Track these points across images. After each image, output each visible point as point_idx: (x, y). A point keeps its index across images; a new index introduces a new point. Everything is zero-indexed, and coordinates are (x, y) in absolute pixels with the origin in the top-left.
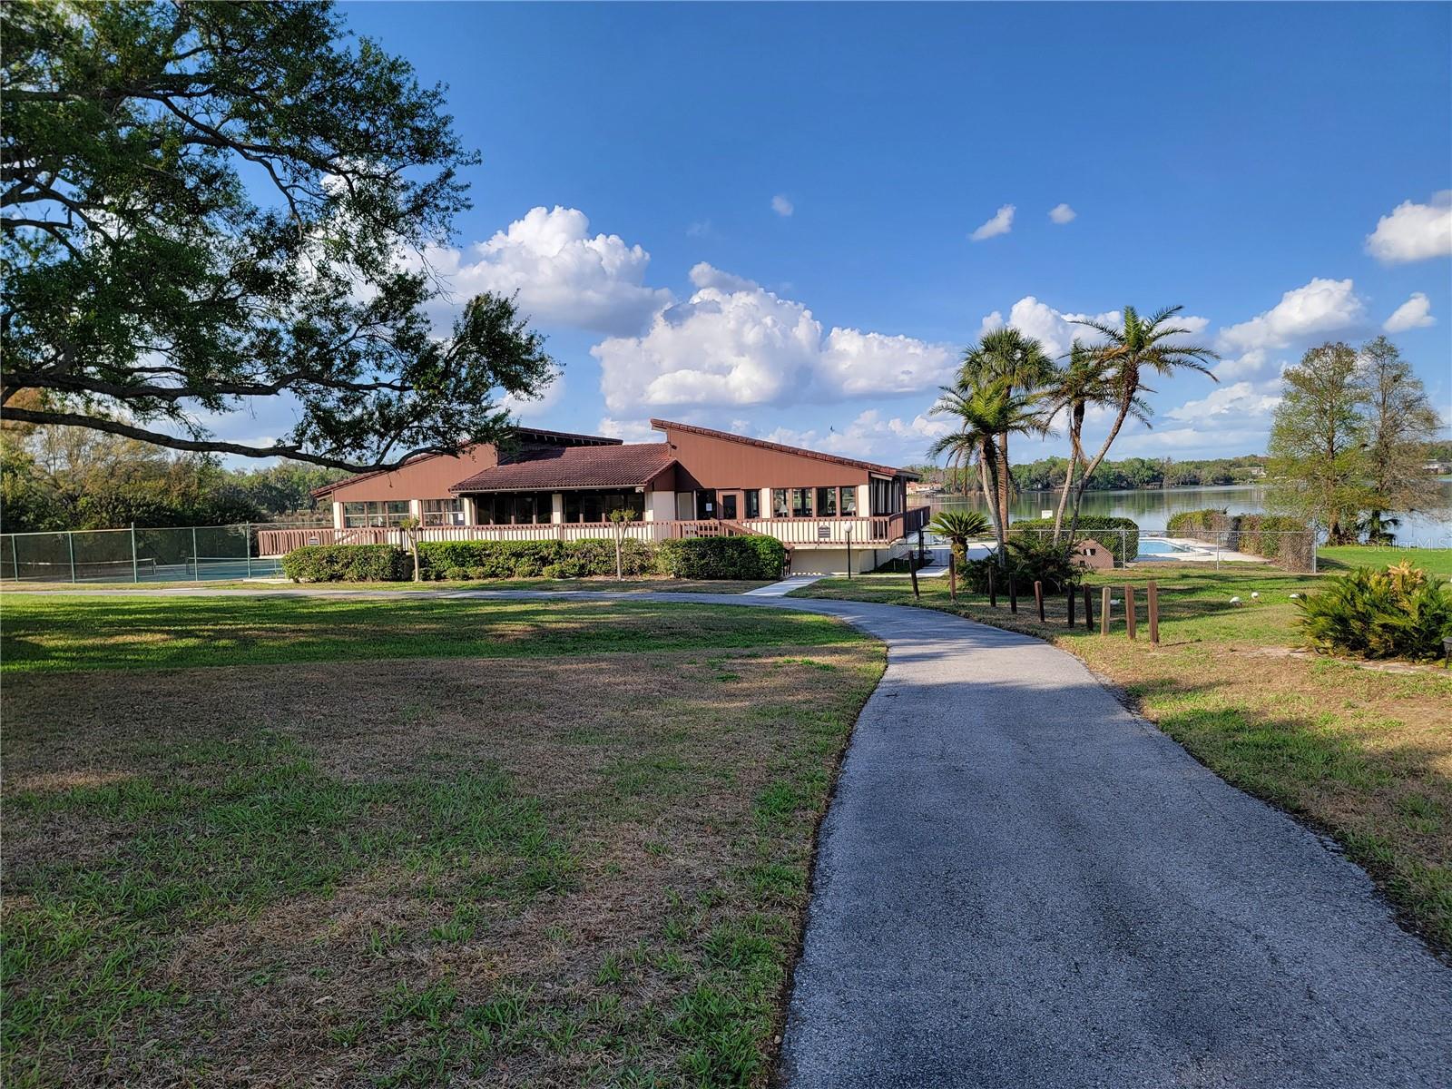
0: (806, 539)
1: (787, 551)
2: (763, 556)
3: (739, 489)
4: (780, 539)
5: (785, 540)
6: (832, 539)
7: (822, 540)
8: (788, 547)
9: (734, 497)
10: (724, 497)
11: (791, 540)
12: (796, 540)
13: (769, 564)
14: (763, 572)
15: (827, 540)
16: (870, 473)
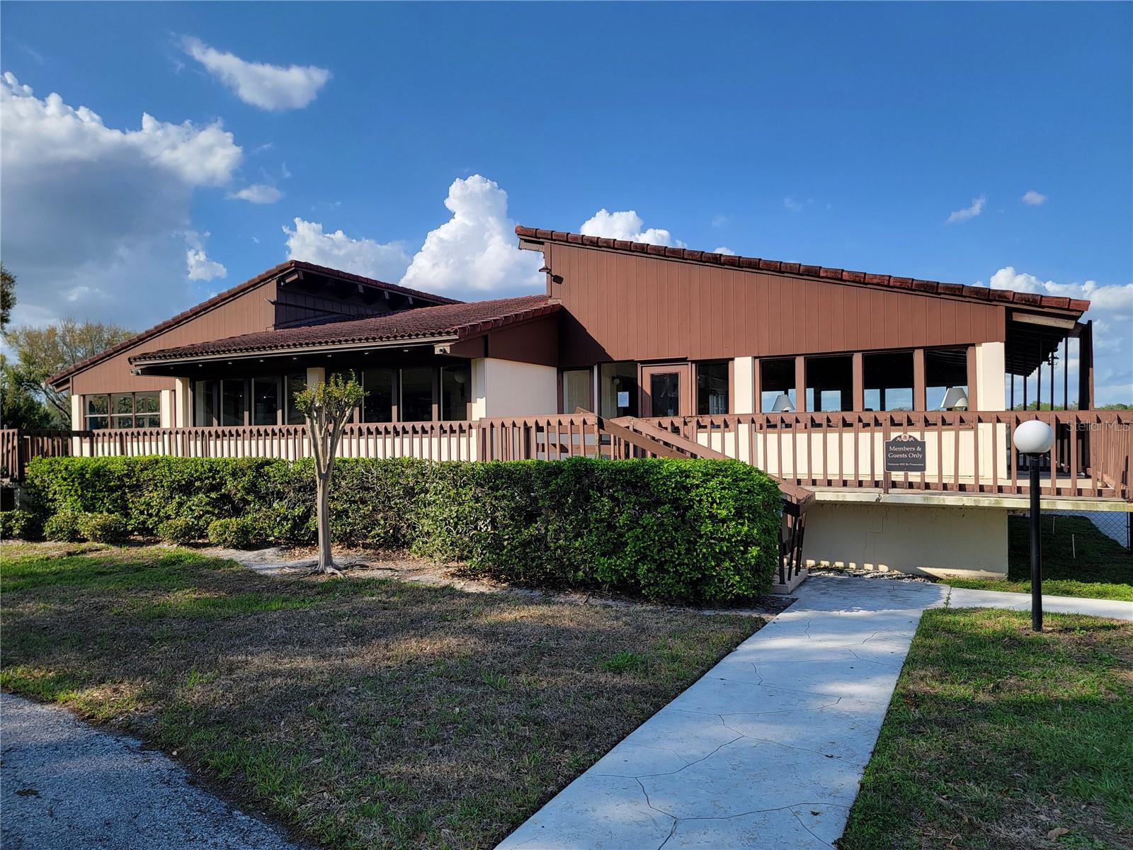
0: (849, 472)
1: (792, 509)
2: (707, 528)
3: (683, 360)
4: (773, 470)
5: (788, 470)
6: (931, 474)
7: (898, 476)
8: (795, 495)
9: (674, 377)
10: (652, 376)
11: (802, 472)
12: (818, 473)
13: (728, 554)
14: (706, 579)
15: (914, 477)
16: (1009, 312)
